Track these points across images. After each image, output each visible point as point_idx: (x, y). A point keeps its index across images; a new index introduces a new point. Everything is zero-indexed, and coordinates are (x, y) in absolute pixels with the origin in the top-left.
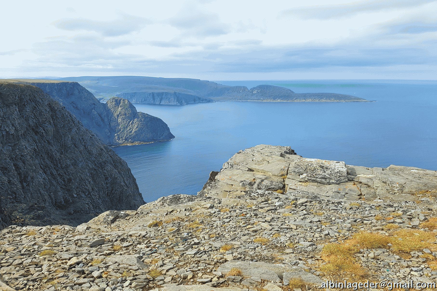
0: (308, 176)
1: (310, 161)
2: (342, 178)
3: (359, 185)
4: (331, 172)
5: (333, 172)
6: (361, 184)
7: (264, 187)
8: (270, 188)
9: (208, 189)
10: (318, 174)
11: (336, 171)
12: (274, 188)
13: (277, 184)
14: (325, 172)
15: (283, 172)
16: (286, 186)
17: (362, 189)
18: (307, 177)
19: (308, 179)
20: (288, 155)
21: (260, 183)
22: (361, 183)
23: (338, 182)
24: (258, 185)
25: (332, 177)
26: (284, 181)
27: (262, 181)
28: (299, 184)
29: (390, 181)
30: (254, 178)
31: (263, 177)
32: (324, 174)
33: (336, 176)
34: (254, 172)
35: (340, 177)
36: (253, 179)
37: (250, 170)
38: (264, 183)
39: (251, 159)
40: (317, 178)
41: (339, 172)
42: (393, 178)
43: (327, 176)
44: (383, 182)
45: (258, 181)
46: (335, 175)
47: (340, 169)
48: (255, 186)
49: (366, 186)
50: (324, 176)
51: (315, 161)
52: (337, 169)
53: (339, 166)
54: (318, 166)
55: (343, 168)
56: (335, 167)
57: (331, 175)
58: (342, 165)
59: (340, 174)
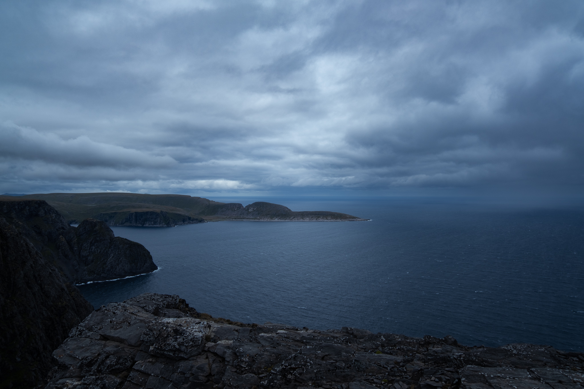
2: (194, 349)
4: (183, 339)
6: (215, 357)
7: (106, 368)
8: (112, 370)
10: (168, 344)
11: (190, 337)
12: (118, 369)
13: (125, 361)
14: (176, 341)
16: (135, 364)
18: (155, 350)
21: (103, 362)
22: (216, 354)
23: (188, 355)
24: (99, 366)
25: (183, 348)
27: (107, 357)
30: (101, 351)
31: (112, 350)
33: (187, 346)
34: (107, 341)
35: (192, 347)
36: (97, 354)
37: (105, 338)
38: (108, 362)
39: (110, 320)
40: (166, 350)
41: (193, 339)
45: (102, 357)
47: (195, 334)
48: (94, 368)
49: (221, 359)
50: (172, 347)
51: (174, 321)
52: (192, 335)
53: (197, 328)
54: (173, 331)
55: (201, 332)
56: (191, 332)
57: (182, 344)
58: (201, 327)
59: (193, 343)
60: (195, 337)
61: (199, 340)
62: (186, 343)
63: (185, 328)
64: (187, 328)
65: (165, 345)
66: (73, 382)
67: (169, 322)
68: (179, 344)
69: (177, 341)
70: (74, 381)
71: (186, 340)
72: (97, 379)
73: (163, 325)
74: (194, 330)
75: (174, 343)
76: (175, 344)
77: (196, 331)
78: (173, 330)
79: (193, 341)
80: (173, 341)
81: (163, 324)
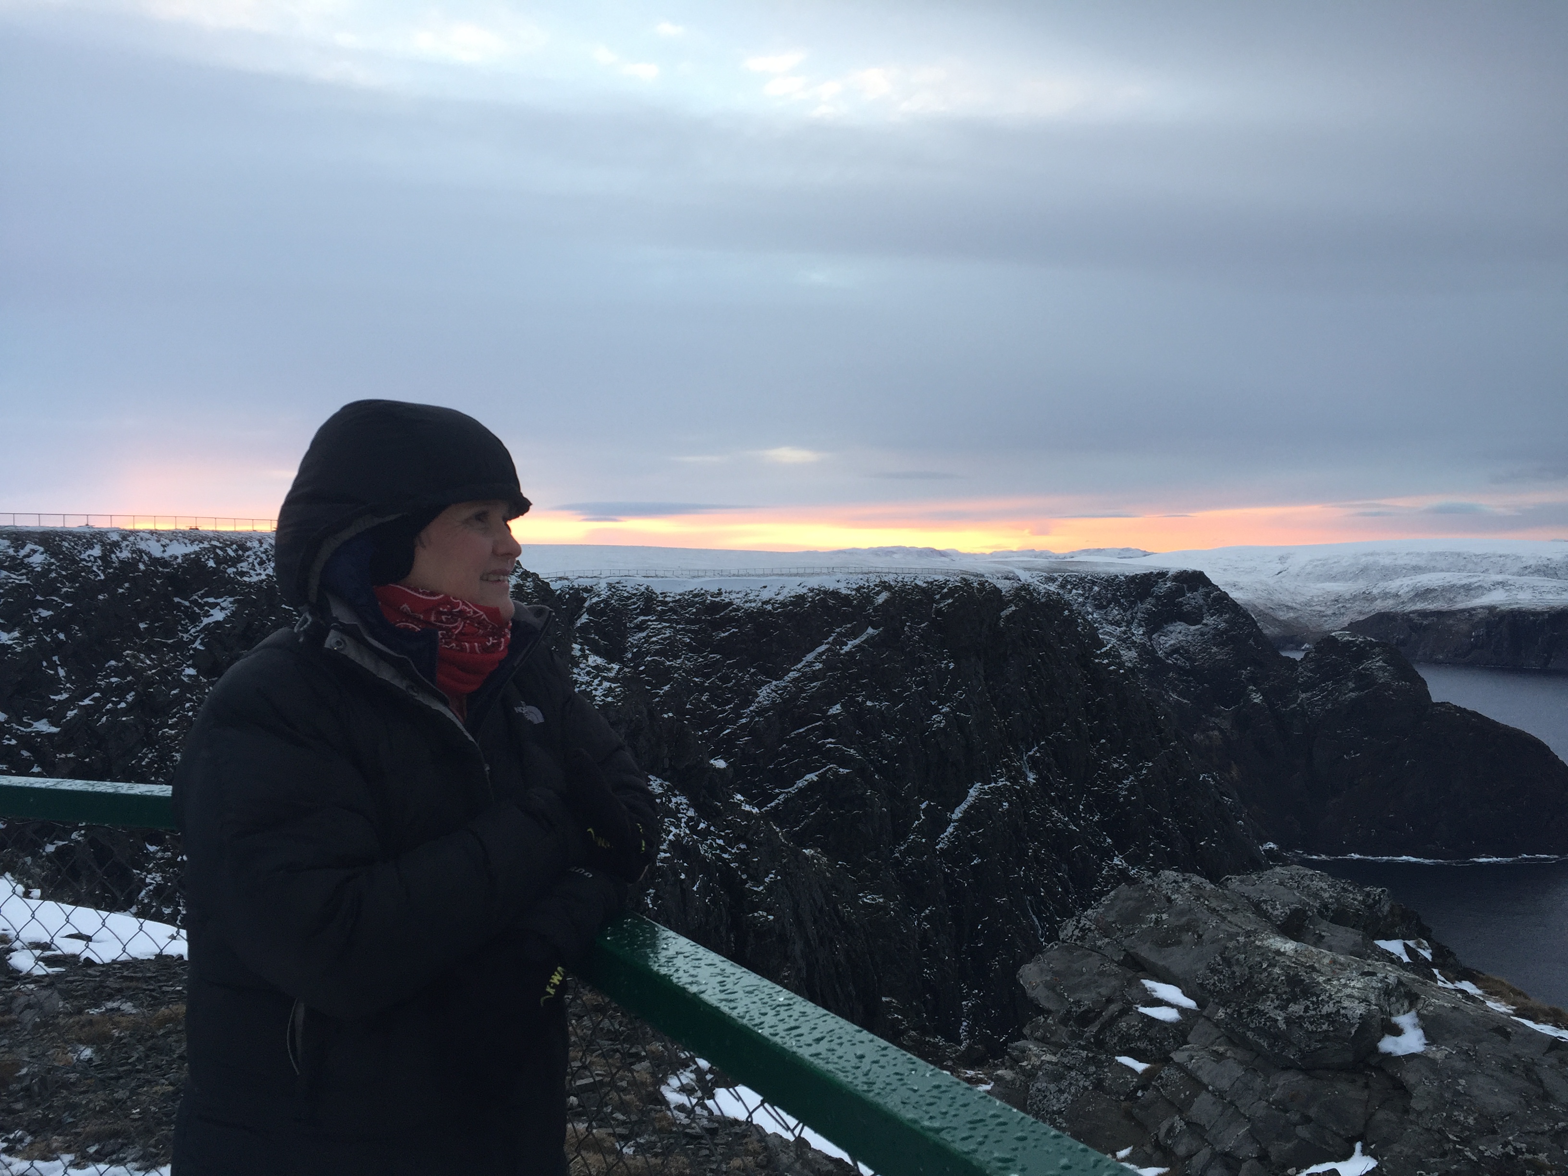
5: (1311, 1013)
10: (1260, 1012)
11: (1328, 1009)
16: (1177, 1049)
18: (1227, 1020)
19: (1227, 1028)
23: (1309, 1061)
25: (1297, 1035)
26: (1193, 1027)
28: (1218, 1048)
32: (1275, 1013)
40: (1247, 1027)
43: (1284, 1025)
45: (1112, 1010)
46: (1311, 1028)
47: (1346, 1004)
50: (1268, 1023)
51: (1296, 951)
52: (1334, 1003)
53: (1358, 988)
54: (1283, 978)
55: (1368, 1001)
56: (1336, 993)
57: (1296, 1023)
58: (1372, 987)
59: (1332, 1029)
60: (1342, 1012)
61: (1353, 1025)
62: (1311, 1023)
63: (1321, 979)
64: (1329, 980)
65: (1251, 1013)
66: (1042, 1053)
67: (1282, 950)
68: (1287, 1021)
69: (1287, 1010)
70: (1044, 1051)
71: (1313, 1013)
72: (1089, 1061)
73: (1263, 954)
74: (1348, 991)
75: (1278, 1012)
76: (1279, 1018)
77: (1349, 996)
78: (1287, 975)
79: (1332, 1023)
80: (1275, 1008)
81: (1264, 952)
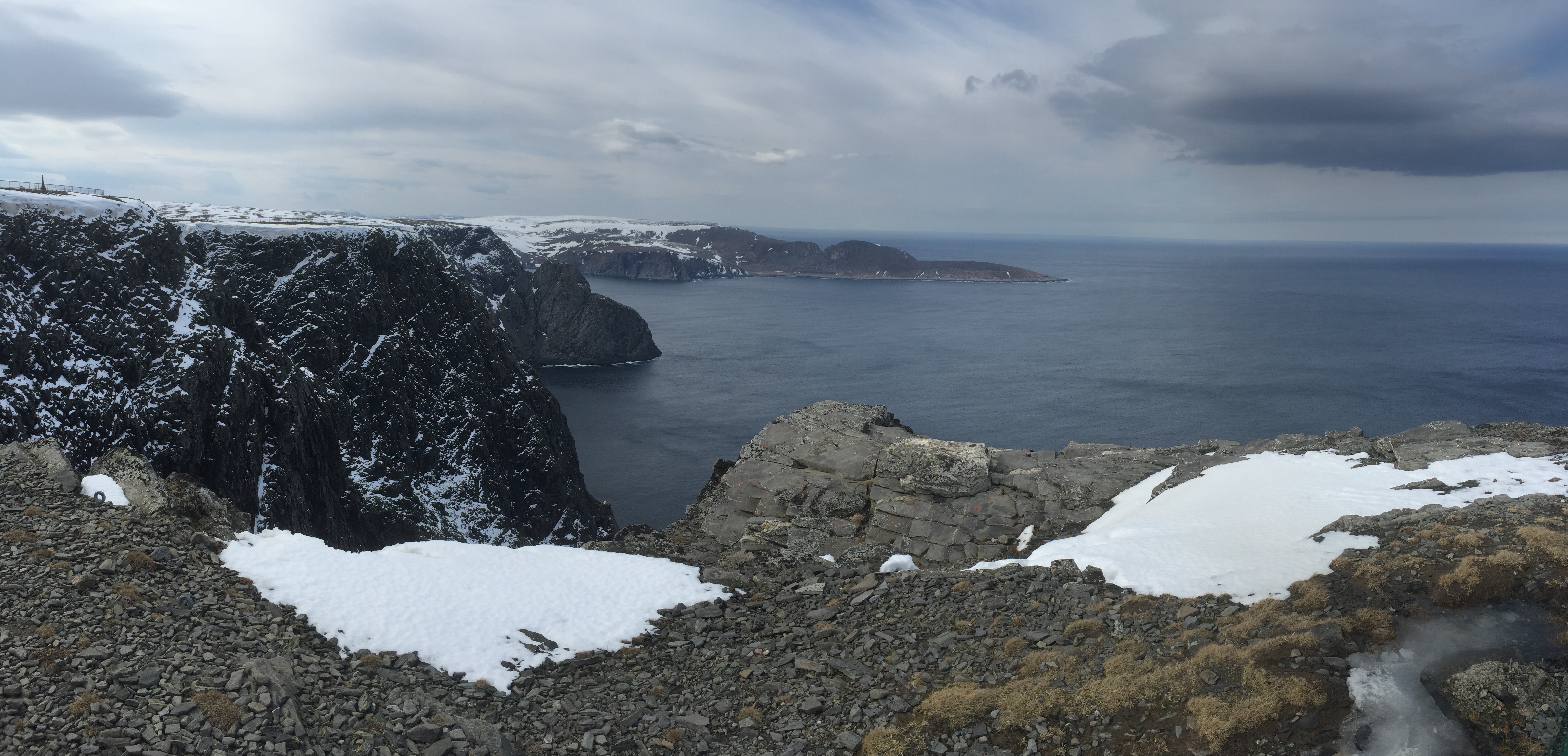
0: (916, 481)
1: (920, 445)
2: (980, 481)
3: (1013, 495)
4: (960, 468)
5: (963, 469)
6: (1016, 492)
7: (825, 508)
8: (837, 511)
9: (708, 503)
10: (935, 476)
11: (969, 466)
12: (846, 510)
13: (854, 499)
15: (867, 470)
16: (872, 504)
17: (1019, 503)
18: (914, 484)
19: (916, 488)
20: (879, 429)
21: (817, 498)
22: (1015, 489)
23: (974, 491)
24: (813, 504)
25: (963, 481)
26: (868, 492)
27: (822, 493)
28: (898, 498)
29: (1067, 482)
30: (806, 483)
31: (824, 483)
32: (946, 474)
33: (970, 479)
34: (806, 470)
35: (976, 479)
36: (802, 488)
37: (799, 465)
38: (825, 498)
39: (801, 439)
40: (933, 484)
41: (975, 468)
42: (1071, 474)
43: (953, 478)
44: (1055, 485)
45: (813, 492)
46: (968, 476)
48: (806, 506)
49: (1026, 495)
50: (944, 480)
51: (929, 443)
52: (970, 462)
53: (974, 454)
55: (982, 459)
56: (966, 458)
57: (959, 476)
58: (979, 451)
59: (977, 474)
60: (976, 465)
61: (984, 470)
62: (966, 474)
63: (954, 454)
64: (957, 453)
65: (930, 476)
67: (923, 444)
68: (954, 476)
69: (950, 471)
72: (818, 522)
74: (970, 456)
76: (949, 476)
77: (973, 458)
78: (936, 456)
79: (975, 471)
80: (943, 472)
